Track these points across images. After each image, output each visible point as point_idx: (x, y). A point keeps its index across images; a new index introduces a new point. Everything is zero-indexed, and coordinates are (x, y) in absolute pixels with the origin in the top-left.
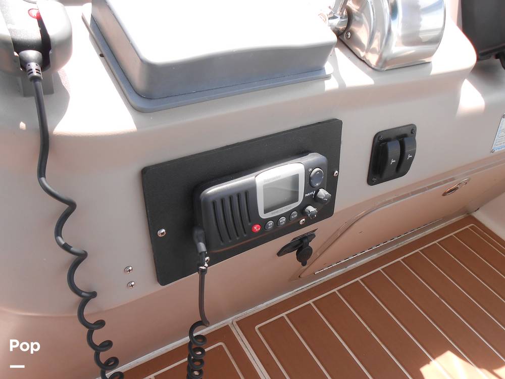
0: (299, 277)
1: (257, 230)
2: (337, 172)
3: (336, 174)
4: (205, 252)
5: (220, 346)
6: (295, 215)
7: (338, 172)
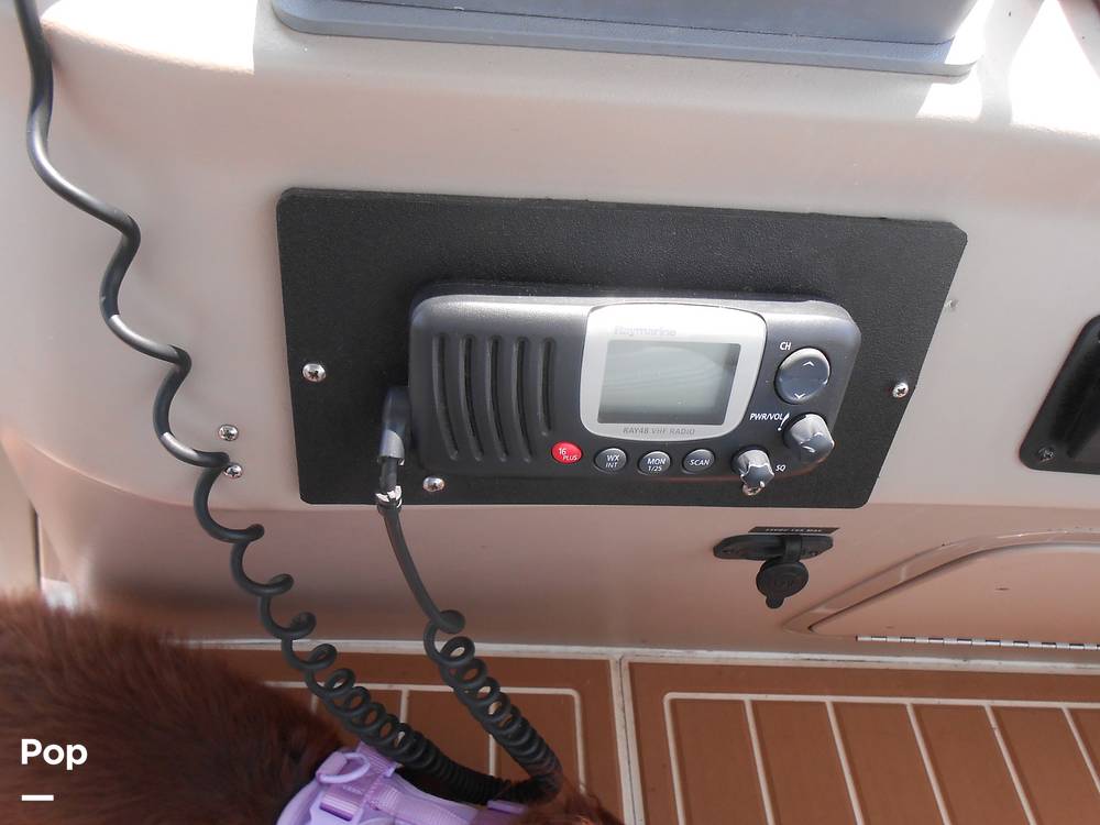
0: (810, 628)
1: (566, 457)
2: (904, 386)
3: (901, 391)
4: (398, 460)
5: (569, 698)
6: (703, 458)
7: (912, 389)
